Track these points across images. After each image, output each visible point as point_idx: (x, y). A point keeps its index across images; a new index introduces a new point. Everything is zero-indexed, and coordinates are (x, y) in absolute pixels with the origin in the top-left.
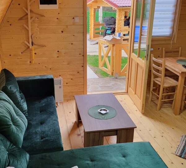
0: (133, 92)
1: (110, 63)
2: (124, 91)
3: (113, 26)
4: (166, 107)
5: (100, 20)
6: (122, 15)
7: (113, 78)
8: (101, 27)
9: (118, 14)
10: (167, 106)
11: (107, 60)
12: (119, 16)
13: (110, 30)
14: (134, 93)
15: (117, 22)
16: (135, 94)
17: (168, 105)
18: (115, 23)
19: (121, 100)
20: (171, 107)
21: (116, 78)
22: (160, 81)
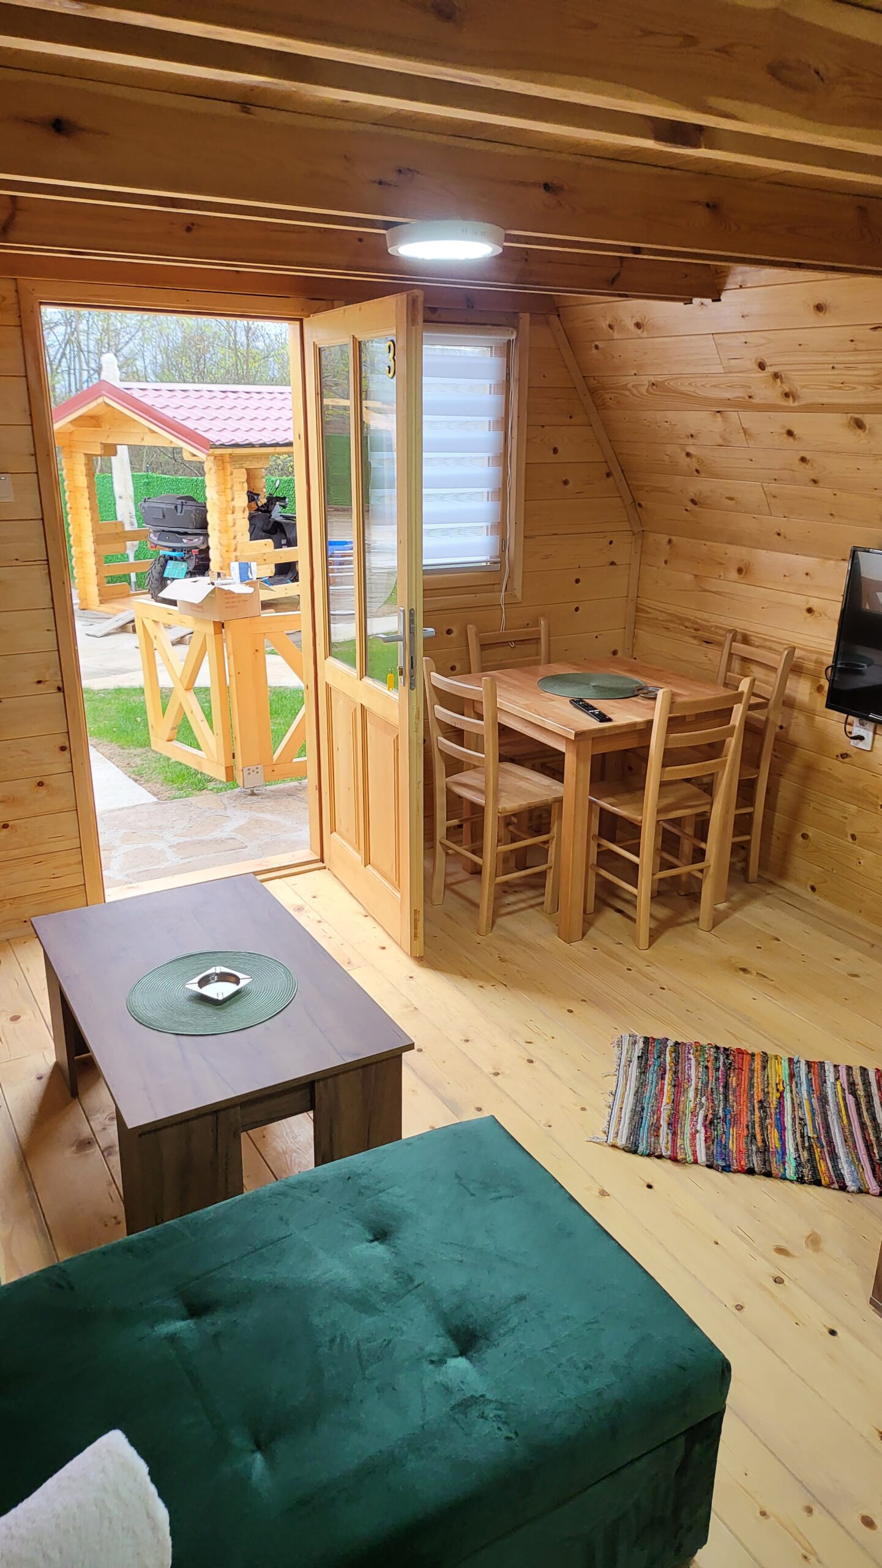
0: (356, 854)
1: (208, 716)
2: (306, 853)
3: (197, 541)
4: (515, 908)
5: (126, 511)
6: (237, 487)
7: (238, 797)
8: (131, 548)
9: (214, 483)
10: (523, 905)
11: (192, 705)
12: (221, 492)
13: (183, 560)
14: (359, 858)
15: (212, 518)
16: (367, 862)
17: (522, 896)
18: (204, 525)
19: (299, 902)
20: (542, 903)
21: (253, 794)
22: (481, 785)
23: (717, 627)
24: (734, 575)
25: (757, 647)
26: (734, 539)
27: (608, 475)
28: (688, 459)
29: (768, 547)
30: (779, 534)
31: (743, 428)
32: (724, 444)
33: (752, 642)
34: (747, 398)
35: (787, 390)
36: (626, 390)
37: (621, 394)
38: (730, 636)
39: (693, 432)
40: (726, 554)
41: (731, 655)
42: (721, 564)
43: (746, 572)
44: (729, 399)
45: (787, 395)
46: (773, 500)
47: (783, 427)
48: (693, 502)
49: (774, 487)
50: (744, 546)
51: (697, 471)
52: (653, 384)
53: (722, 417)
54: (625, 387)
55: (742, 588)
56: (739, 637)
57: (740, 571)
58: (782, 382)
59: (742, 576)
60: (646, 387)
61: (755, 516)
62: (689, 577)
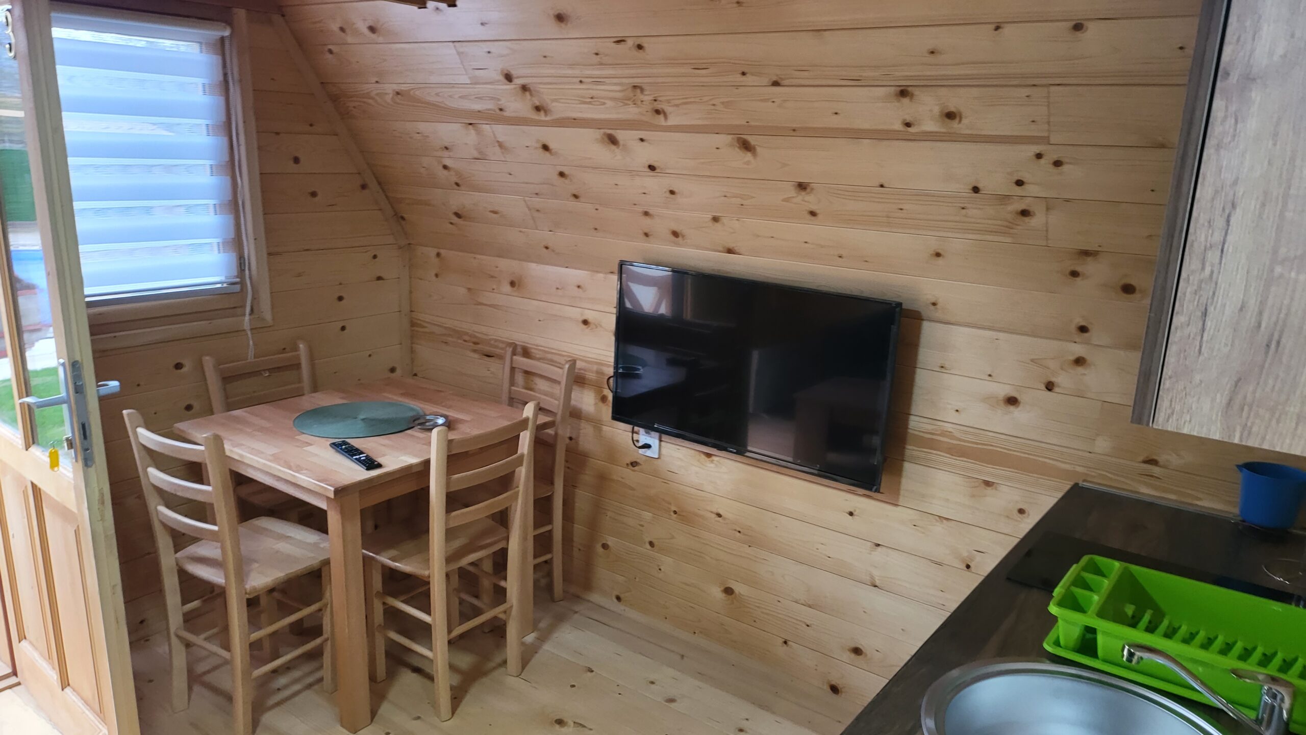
0: (51, 673)
4: (287, 693)
14: (54, 677)
16: (65, 683)
23: (496, 340)
24: (507, 288)
25: (539, 359)
26: (503, 253)
27: (364, 187)
28: (445, 172)
29: (540, 260)
30: (547, 248)
31: (498, 141)
32: (481, 157)
33: (534, 355)
34: (498, 111)
35: (538, 104)
36: (369, 99)
37: (364, 102)
38: (510, 350)
39: (447, 144)
40: (497, 267)
41: (513, 369)
42: (492, 277)
43: (519, 286)
44: (479, 111)
45: (538, 109)
46: (536, 214)
47: (538, 141)
48: (458, 215)
49: (536, 202)
50: (515, 259)
51: (457, 184)
52: (398, 93)
53: (475, 130)
54: (368, 96)
55: (516, 301)
56: (519, 350)
57: (512, 284)
58: (531, 95)
59: (515, 289)
60: (391, 96)
61: (521, 229)
62: (462, 291)
